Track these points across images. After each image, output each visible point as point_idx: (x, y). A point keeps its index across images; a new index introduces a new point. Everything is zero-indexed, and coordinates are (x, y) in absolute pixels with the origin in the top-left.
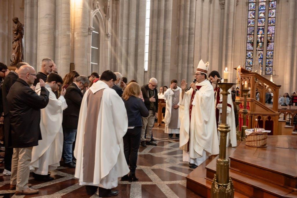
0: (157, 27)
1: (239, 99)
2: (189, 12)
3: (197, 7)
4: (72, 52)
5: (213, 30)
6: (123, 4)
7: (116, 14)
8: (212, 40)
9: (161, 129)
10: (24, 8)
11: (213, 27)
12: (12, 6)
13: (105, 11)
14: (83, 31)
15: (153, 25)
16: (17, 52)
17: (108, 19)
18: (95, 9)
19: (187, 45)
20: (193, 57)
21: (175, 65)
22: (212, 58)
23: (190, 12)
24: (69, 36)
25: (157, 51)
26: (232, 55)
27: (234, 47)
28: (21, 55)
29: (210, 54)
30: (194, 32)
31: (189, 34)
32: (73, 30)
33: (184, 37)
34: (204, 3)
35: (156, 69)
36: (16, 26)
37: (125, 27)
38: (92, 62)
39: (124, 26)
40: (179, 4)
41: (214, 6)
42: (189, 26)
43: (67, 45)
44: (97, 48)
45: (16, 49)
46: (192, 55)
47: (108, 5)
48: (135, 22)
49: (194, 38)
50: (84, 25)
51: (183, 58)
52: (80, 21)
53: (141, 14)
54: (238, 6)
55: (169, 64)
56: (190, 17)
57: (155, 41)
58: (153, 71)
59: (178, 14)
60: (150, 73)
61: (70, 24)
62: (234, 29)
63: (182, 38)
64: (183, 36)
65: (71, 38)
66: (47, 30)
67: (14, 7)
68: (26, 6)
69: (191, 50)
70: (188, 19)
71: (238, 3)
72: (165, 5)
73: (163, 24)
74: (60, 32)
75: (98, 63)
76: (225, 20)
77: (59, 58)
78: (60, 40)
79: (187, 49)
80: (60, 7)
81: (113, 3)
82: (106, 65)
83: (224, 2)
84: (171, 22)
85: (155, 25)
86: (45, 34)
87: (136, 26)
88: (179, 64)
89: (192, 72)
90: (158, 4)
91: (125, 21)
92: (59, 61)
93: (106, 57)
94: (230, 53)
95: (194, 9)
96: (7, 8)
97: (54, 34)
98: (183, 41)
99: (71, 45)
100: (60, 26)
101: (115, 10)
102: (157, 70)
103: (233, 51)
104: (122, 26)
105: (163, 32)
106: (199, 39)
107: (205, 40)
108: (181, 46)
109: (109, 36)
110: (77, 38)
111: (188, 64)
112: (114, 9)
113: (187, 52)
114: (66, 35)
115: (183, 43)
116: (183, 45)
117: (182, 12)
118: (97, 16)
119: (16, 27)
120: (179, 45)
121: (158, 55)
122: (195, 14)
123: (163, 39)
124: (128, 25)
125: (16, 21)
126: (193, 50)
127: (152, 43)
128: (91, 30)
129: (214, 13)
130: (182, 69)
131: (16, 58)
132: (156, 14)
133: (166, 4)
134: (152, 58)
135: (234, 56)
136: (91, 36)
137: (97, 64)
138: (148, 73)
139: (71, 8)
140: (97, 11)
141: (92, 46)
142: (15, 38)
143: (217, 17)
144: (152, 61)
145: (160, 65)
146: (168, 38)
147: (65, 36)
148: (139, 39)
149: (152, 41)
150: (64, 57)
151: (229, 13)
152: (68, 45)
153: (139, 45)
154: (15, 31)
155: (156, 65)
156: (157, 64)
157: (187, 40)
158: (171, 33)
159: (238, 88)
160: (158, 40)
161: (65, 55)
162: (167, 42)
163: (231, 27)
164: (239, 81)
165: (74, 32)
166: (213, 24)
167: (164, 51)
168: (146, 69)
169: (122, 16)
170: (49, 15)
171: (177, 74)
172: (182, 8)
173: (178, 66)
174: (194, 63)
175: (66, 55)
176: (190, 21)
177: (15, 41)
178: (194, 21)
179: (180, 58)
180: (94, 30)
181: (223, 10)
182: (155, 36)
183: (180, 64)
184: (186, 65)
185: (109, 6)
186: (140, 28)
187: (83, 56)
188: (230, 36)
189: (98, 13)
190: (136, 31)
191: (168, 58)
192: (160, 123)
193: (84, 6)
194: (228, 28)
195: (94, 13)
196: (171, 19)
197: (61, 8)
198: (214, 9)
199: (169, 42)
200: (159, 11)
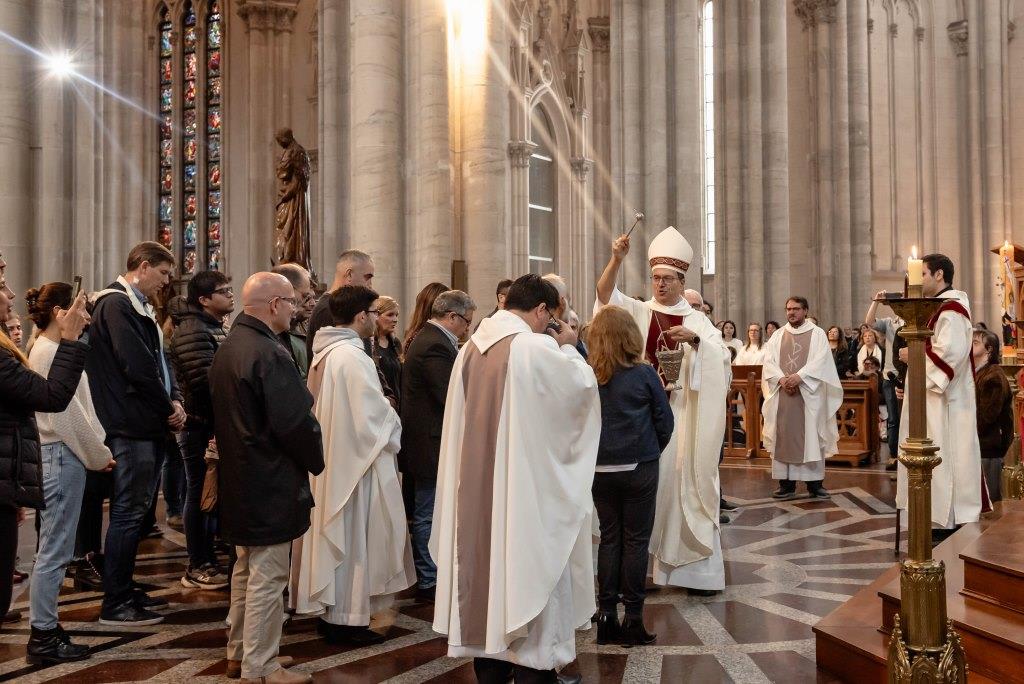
0: (741, 127)
1: (1014, 355)
2: (846, 73)
3: (872, 56)
4: (456, 226)
5: (932, 127)
6: (622, 62)
7: (605, 96)
8: (933, 159)
9: (758, 467)
10: (317, 98)
11: (932, 118)
12: (285, 96)
13: (570, 88)
14: (491, 156)
15: (725, 122)
16: (290, 234)
17: (580, 114)
18: (538, 83)
19: (846, 181)
20: (868, 219)
21: (809, 251)
22: (934, 218)
23: (851, 72)
24: (445, 174)
25: (743, 207)
26: (1004, 206)
27: (1011, 179)
28: (302, 245)
29: (927, 206)
30: (866, 138)
31: (852, 144)
32: (458, 156)
33: (834, 154)
34: (895, 39)
35: (742, 267)
36: (285, 155)
37: (631, 134)
38: (531, 254)
39: (627, 130)
40: (810, 47)
41: (931, 47)
42: (849, 118)
43: (440, 204)
44: (550, 210)
45: (287, 226)
46: (864, 215)
47: (580, 68)
48: (665, 118)
49: (868, 157)
50: (492, 136)
51: (834, 228)
52: (481, 126)
53: (683, 90)
54: (1014, 43)
55: (788, 246)
56: (851, 90)
57: (736, 172)
58: (733, 274)
59: (811, 81)
60: (725, 281)
61: (450, 138)
62: (1006, 118)
63: (827, 161)
64: (832, 152)
65: (452, 179)
66: (379, 161)
67: (290, 98)
68: (323, 90)
69: (862, 198)
70: (845, 95)
71: (1015, 32)
72: (762, 54)
73: (759, 117)
74: (418, 166)
75: (555, 257)
76: (974, 92)
77: (417, 247)
78: (418, 188)
79: (846, 195)
80: (417, 85)
81: (594, 62)
82: (578, 262)
83: (967, 33)
84: (786, 109)
85: (733, 124)
86: (371, 173)
87: (668, 131)
88: (824, 247)
89: (869, 272)
90: (740, 52)
91: (630, 114)
92: (418, 258)
93: (578, 235)
94: (997, 201)
95: (865, 61)
96: (270, 103)
97: (400, 173)
98: (832, 169)
99: (452, 202)
100: (417, 146)
101: (601, 84)
102: (746, 270)
103: (1008, 191)
104: (622, 130)
105: (760, 141)
106: (887, 159)
107: (906, 162)
108: (826, 185)
109: (585, 166)
110: (471, 180)
111: (854, 243)
112: (600, 81)
113: (848, 203)
114: (436, 173)
115: (832, 175)
116: (832, 181)
117: (824, 73)
118: (545, 104)
119: (285, 158)
120: (818, 181)
121: (746, 221)
122: (866, 76)
123: (760, 165)
124: (641, 126)
125: (286, 140)
126: (869, 195)
127: (725, 181)
128: (526, 150)
129: (932, 69)
130: (833, 263)
131: (285, 254)
132: (733, 86)
133: (767, 51)
134: (726, 232)
135: (1012, 207)
136: (528, 169)
137: (550, 260)
138: (717, 280)
139: (450, 86)
140: (545, 89)
141: (532, 202)
142: (284, 191)
143: (944, 82)
144: (727, 239)
145: (756, 252)
146: (779, 160)
147: (435, 176)
148: (679, 171)
149: (725, 176)
150: (433, 241)
151: (985, 65)
152: (443, 203)
153: (680, 191)
154: (283, 169)
155: (742, 252)
156: (746, 249)
157: (846, 164)
158: (786, 146)
159: (1006, 316)
160: (745, 171)
161: (435, 236)
162: (774, 174)
163: (994, 112)
164: (1011, 294)
165: (462, 159)
166: (932, 109)
167: (766, 206)
168: (710, 268)
169: (621, 100)
170: (382, 112)
171: (816, 281)
172: (824, 58)
173: (818, 252)
174: (875, 241)
175: (438, 235)
176: (851, 102)
177: (285, 200)
178: (866, 101)
179: (826, 225)
180: (537, 151)
181: (962, 58)
182: (733, 156)
183: (826, 247)
184: (847, 248)
185: (582, 72)
186: (682, 134)
187: (494, 235)
188: (995, 143)
189: (547, 96)
190: (668, 146)
191: (783, 227)
192: (755, 445)
193: (492, 74)
194: (986, 118)
195: (534, 99)
196: (786, 99)
197: (419, 90)
198: (931, 58)
199: (783, 173)
200: (744, 77)
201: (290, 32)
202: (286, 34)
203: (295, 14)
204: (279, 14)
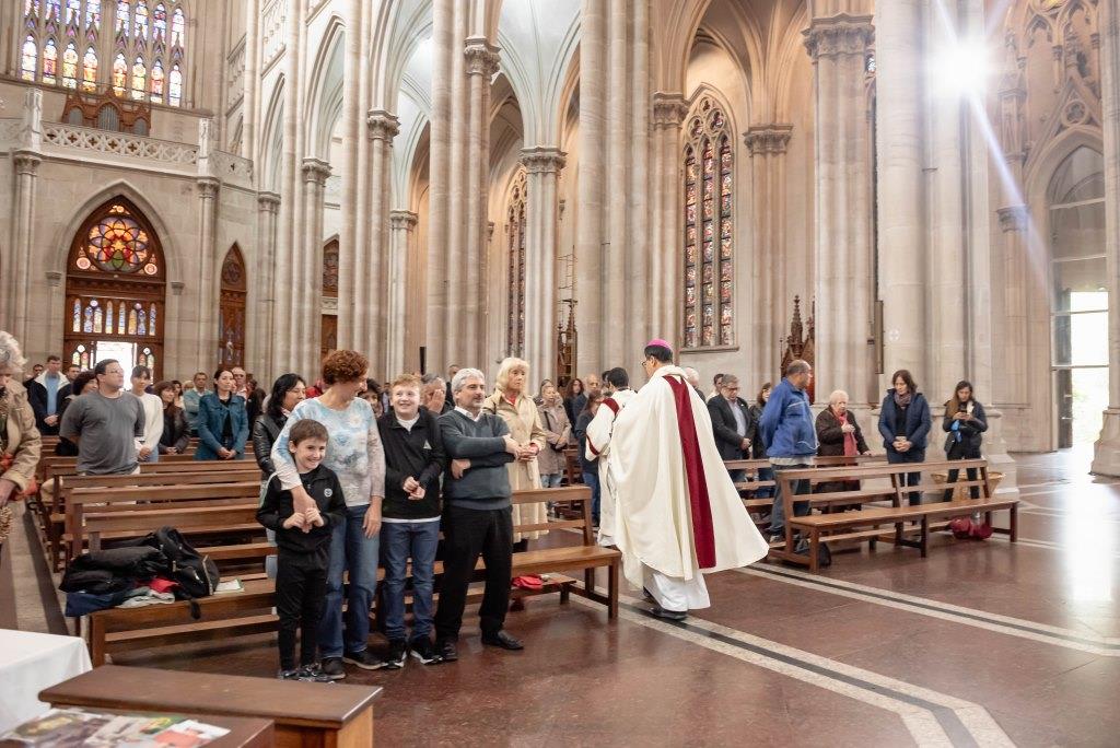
201: (785, 153)
202: (781, 155)
203: (789, 138)
204: (776, 140)
